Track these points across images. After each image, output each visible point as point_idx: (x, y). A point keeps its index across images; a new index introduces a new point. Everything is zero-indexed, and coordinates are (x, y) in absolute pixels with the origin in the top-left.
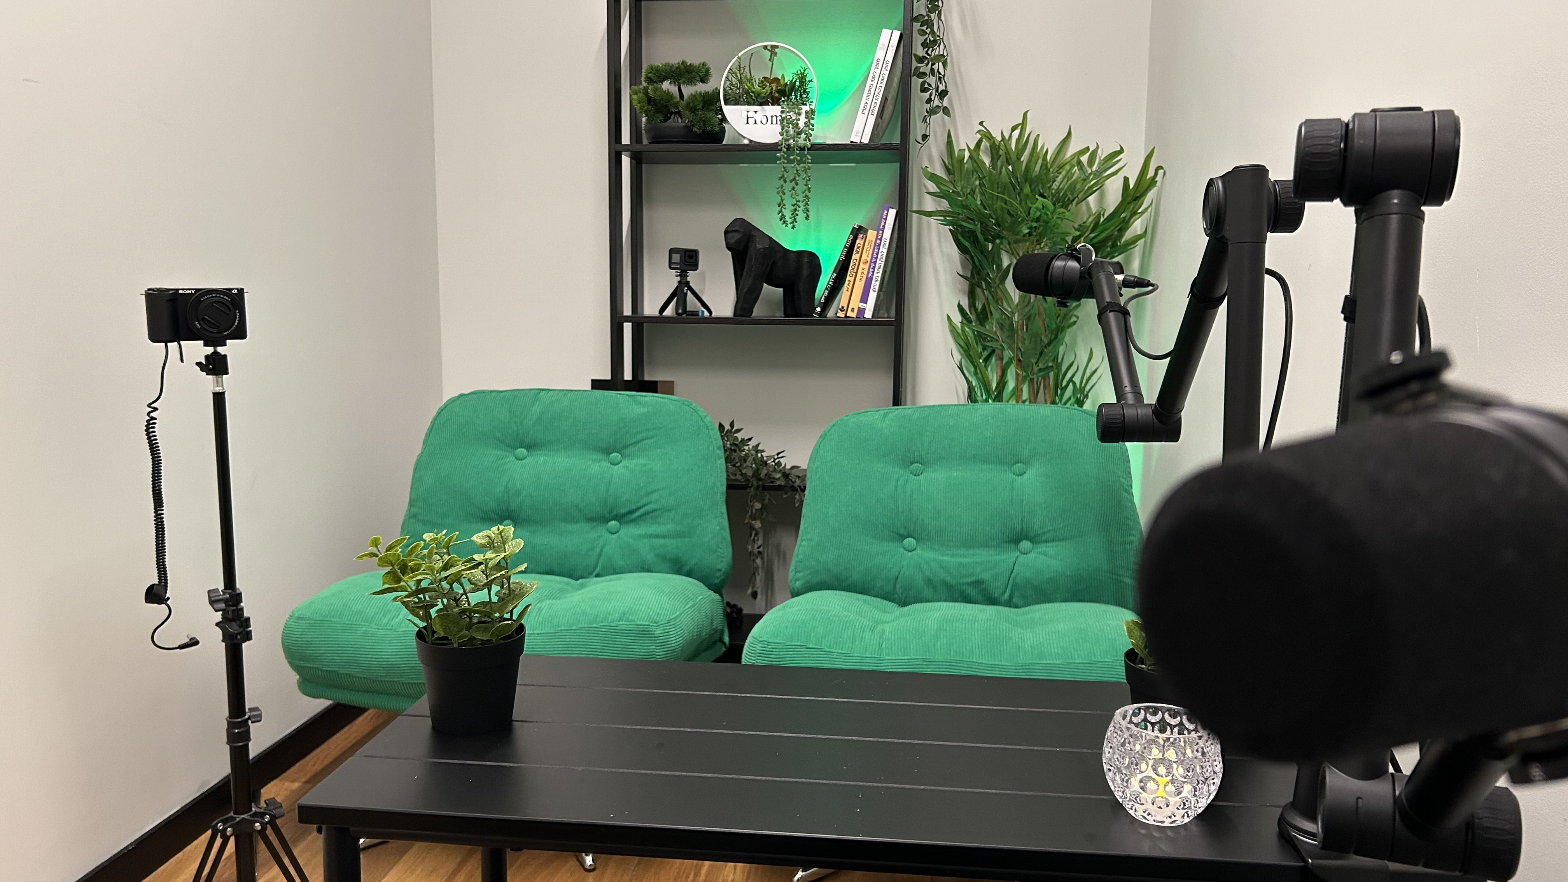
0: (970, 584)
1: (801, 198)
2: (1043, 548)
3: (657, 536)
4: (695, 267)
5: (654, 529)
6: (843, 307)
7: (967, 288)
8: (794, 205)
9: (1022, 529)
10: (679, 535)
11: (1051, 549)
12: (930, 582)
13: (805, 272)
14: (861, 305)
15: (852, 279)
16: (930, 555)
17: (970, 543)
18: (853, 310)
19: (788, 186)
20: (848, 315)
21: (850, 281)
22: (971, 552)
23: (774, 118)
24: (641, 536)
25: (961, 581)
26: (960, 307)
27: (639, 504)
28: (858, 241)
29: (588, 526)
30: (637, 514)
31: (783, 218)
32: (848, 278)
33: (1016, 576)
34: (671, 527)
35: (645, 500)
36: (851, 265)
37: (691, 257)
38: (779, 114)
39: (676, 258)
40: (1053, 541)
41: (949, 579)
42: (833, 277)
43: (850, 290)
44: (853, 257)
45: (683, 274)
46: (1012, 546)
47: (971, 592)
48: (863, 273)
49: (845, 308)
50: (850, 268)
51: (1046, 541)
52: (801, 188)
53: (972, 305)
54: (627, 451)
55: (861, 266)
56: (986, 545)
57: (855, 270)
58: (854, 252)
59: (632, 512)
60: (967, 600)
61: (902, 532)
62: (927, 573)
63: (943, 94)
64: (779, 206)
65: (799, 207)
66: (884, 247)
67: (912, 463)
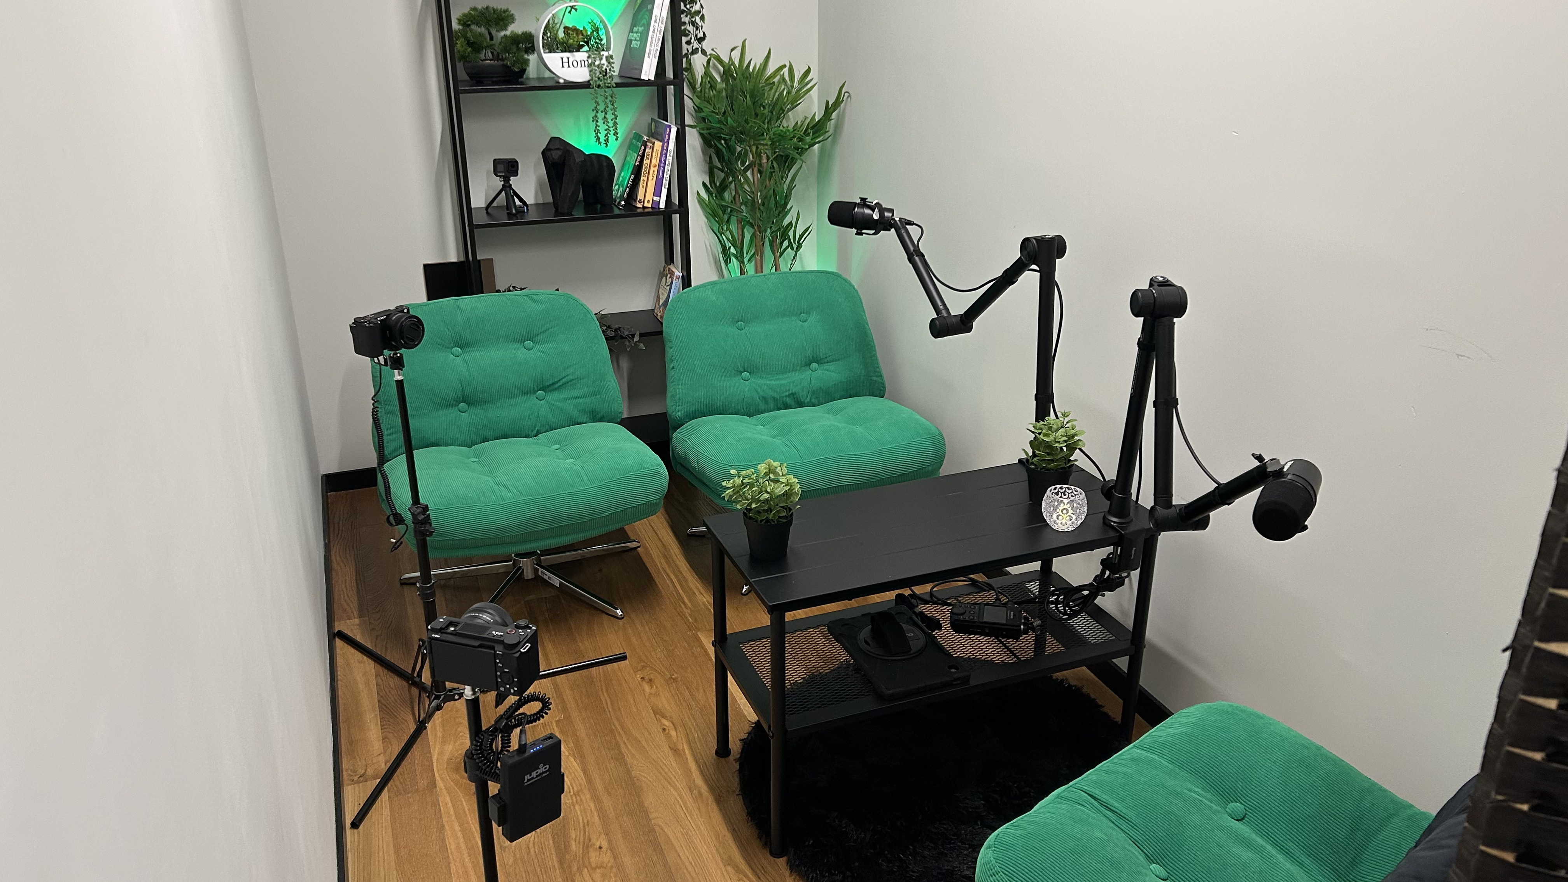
0: (787, 396)
1: (611, 124)
2: (825, 366)
3: (576, 398)
4: (516, 174)
5: (575, 393)
6: (640, 200)
7: (707, 169)
8: (606, 130)
9: (813, 357)
10: (593, 394)
11: (832, 366)
12: (764, 399)
13: (605, 173)
14: (656, 199)
15: (646, 179)
16: (760, 381)
17: (785, 371)
18: (648, 202)
19: (601, 116)
20: (645, 205)
21: (644, 180)
22: (786, 376)
23: (583, 62)
24: (565, 399)
25: (783, 395)
26: (704, 184)
27: (560, 378)
28: (647, 150)
29: (524, 398)
30: (560, 384)
31: (598, 139)
32: (642, 178)
33: (813, 387)
34: (585, 390)
35: (564, 374)
36: (644, 168)
37: (513, 166)
38: (585, 59)
39: (501, 167)
40: (832, 361)
41: (775, 395)
42: (632, 178)
43: (645, 187)
44: (645, 162)
45: (506, 180)
46: (807, 368)
47: (789, 401)
48: (653, 174)
49: (642, 200)
50: (643, 171)
51: (828, 362)
52: (610, 116)
53: (712, 181)
54: (537, 339)
55: (652, 169)
56: (794, 370)
57: (647, 172)
58: (645, 158)
59: (553, 384)
60: (787, 407)
61: (742, 370)
62: (761, 393)
63: (700, 40)
64: (595, 131)
65: (610, 131)
66: (670, 156)
67: (737, 322)
